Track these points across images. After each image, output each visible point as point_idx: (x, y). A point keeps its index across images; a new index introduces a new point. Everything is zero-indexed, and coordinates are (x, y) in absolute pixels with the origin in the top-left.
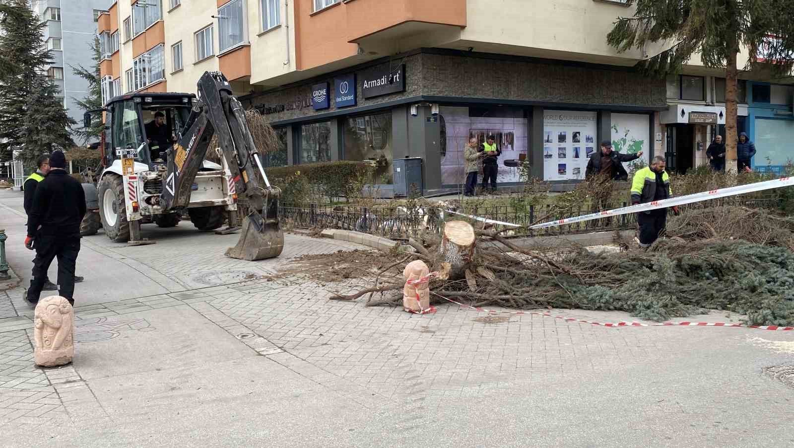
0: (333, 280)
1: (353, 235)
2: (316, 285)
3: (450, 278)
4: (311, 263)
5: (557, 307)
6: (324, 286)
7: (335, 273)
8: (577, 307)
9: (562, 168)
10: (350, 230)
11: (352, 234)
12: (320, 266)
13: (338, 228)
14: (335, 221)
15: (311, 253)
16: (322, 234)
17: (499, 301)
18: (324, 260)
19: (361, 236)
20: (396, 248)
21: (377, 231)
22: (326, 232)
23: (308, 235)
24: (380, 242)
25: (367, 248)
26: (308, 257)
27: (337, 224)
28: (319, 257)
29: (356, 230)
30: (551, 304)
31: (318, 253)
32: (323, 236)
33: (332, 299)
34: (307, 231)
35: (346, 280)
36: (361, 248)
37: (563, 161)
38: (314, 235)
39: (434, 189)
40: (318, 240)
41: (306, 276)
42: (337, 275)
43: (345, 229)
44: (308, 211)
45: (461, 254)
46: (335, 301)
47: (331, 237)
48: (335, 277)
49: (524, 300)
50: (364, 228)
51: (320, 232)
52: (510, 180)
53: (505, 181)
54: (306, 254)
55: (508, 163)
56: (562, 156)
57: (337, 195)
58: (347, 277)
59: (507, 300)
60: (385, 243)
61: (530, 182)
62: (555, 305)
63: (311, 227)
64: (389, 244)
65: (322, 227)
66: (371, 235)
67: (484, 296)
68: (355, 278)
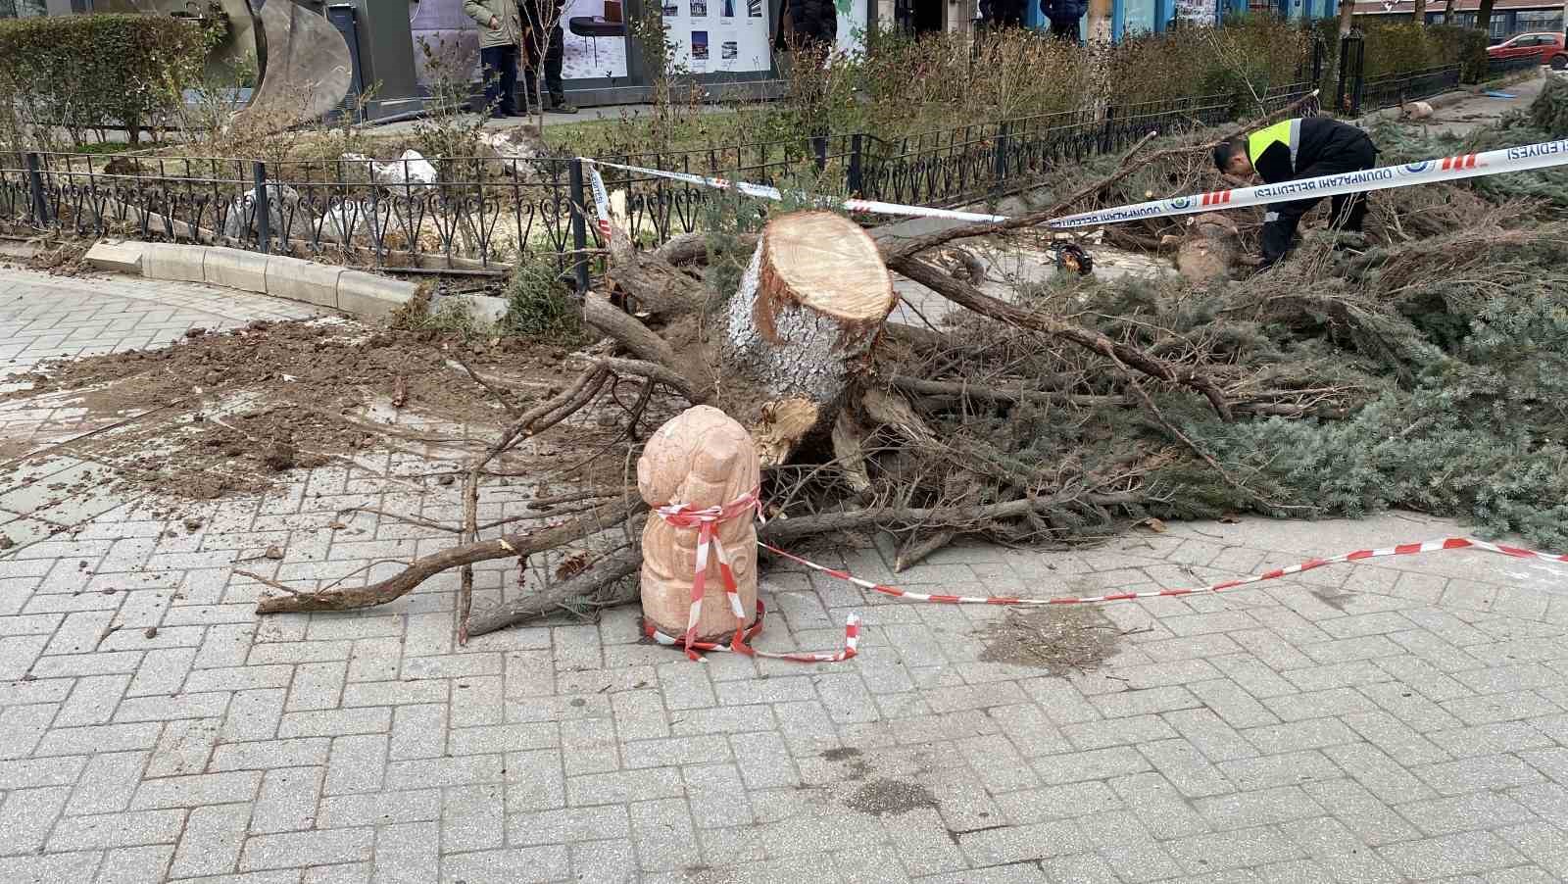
0: (224, 489)
1: (223, 262)
2: (158, 527)
3: (792, 459)
4: (91, 402)
5: (1175, 518)
6: (193, 527)
7: (220, 443)
8: (1255, 510)
9: (700, 41)
10: (203, 242)
11: (216, 257)
12: (136, 412)
13: (148, 235)
14: (133, 214)
15: (74, 352)
16: (90, 261)
17: (994, 526)
18: (143, 380)
19: (255, 264)
20: (419, 306)
21: (318, 247)
22: (99, 251)
23: (33, 264)
24: (342, 285)
25: (297, 312)
26: (73, 374)
27: (144, 223)
28: (121, 368)
29: (228, 244)
30: (1154, 509)
31: (101, 349)
32: (97, 267)
33: (268, 610)
34: (27, 251)
35: (284, 478)
36: (270, 311)
37: (700, 25)
38: (55, 266)
39: (396, 97)
40: (77, 283)
41: (87, 475)
42: (234, 454)
43: (182, 240)
44: (18, 178)
45: (842, 354)
46: (291, 626)
47: (132, 271)
48: (223, 468)
49: (1071, 507)
50: (258, 234)
51: (81, 252)
52: (588, 72)
53: (576, 75)
54: (56, 355)
55: (581, 27)
56: (699, 10)
57: (95, 123)
58: (281, 464)
59: (1017, 519)
60: (367, 290)
61: (633, 78)
62: (1167, 515)
63: (35, 233)
64: (384, 294)
65: (83, 235)
66: (296, 261)
67: (937, 512)
68: (320, 463)
